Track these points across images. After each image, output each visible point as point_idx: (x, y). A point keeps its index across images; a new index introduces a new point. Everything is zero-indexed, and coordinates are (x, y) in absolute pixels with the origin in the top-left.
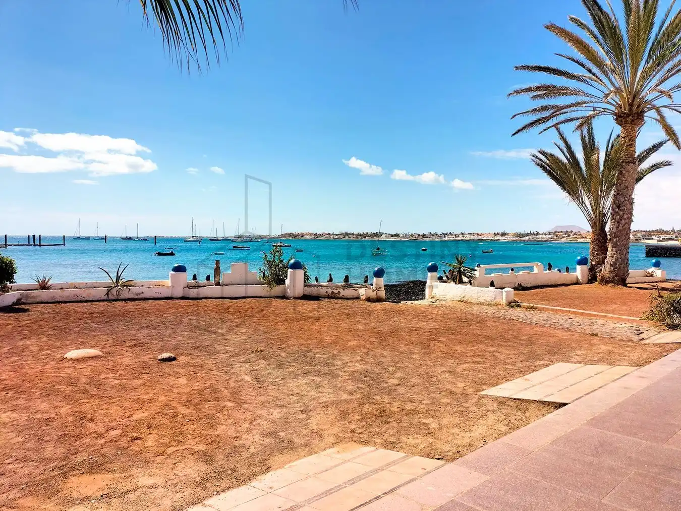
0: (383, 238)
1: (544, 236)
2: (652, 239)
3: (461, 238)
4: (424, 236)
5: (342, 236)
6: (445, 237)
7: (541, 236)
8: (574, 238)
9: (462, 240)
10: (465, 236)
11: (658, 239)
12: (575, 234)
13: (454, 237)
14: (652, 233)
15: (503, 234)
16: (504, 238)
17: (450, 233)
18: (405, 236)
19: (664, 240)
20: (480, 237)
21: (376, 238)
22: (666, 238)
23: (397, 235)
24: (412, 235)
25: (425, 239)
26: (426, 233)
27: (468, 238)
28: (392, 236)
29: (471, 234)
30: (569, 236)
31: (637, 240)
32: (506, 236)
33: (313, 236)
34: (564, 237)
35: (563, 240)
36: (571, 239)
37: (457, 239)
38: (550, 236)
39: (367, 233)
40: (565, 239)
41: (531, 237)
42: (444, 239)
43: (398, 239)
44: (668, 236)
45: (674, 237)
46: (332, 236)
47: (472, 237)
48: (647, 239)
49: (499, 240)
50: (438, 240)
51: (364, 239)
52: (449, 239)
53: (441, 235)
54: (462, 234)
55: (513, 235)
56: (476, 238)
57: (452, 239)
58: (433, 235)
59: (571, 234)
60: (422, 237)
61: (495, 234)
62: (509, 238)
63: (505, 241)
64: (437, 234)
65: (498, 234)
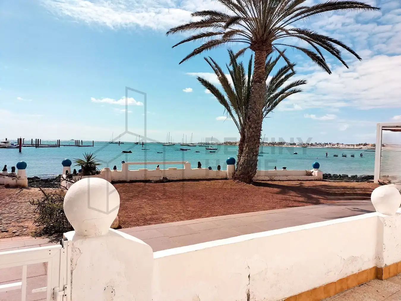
3: (336, 146)
4: (312, 145)
9: (337, 148)
10: (339, 145)
13: (332, 145)
15: (365, 145)
16: (365, 147)
17: (330, 143)
25: (312, 147)
26: (314, 143)
29: (343, 144)
32: (367, 146)
42: (325, 147)
47: (344, 146)
49: (361, 148)
50: (321, 147)
52: (328, 147)
53: (323, 144)
54: (338, 144)
55: (372, 145)
57: (330, 147)
58: (318, 144)
60: (310, 145)
63: (366, 149)
64: (321, 144)
65: (362, 144)
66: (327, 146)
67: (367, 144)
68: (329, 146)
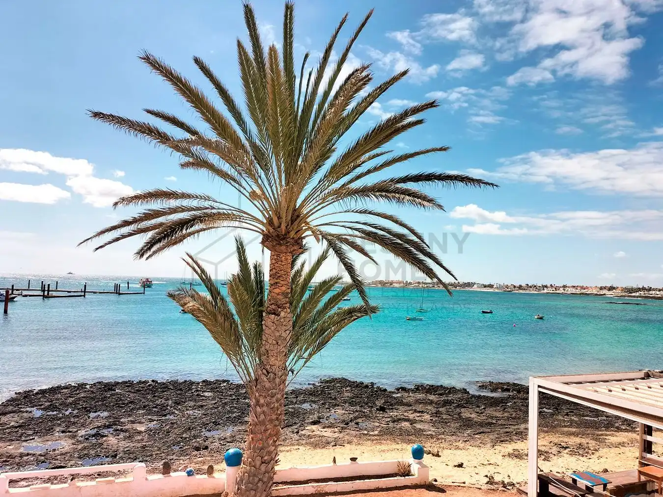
0: (476, 288)
4: (520, 287)
5: (431, 286)
13: (554, 289)
17: (551, 285)
18: (499, 288)
23: (491, 286)
24: (507, 286)
26: (523, 285)
28: (485, 286)
32: (614, 291)
33: (402, 285)
37: (557, 292)
43: (492, 290)
46: (421, 286)
50: (536, 292)
51: (454, 289)
55: (622, 290)
58: (531, 287)
60: (518, 289)
66: (545, 290)
68: (550, 290)
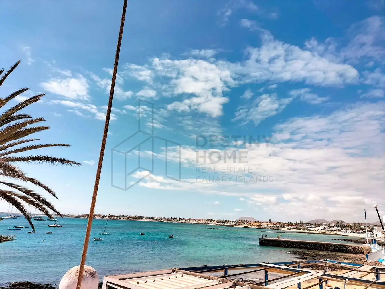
0: (144, 220)
1: (232, 223)
2: (285, 228)
3: (188, 221)
4: (168, 219)
5: (119, 218)
6: (180, 220)
7: (230, 223)
8: (247, 225)
9: (189, 223)
10: (191, 220)
11: (288, 228)
12: (248, 223)
13: (185, 220)
14: (285, 225)
15: (212, 220)
16: (211, 223)
17: (183, 218)
18: (157, 219)
19: (291, 229)
20: (199, 222)
21: (140, 220)
22: (292, 227)
23: (153, 218)
24: (161, 219)
25: (168, 222)
26: (170, 218)
27: (192, 221)
28: (150, 218)
29: (195, 219)
30: (244, 223)
31: (277, 228)
33: (101, 217)
34: (242, 224)
35: (241, 226)
36: (245, 226)
37: (186, 222)
38: (235, 223)
39: (135, 216)
40: (242, 225)
41: (225, 223)
42: (179, 222)
43: (153, 221)
44: (293, 227)
45: (295, 227)
46: (113, 218)
47: (194, 222)
48: (282, 228)
49: (208, 224)
50: (176, 222)
51: (132, 220)
53: (178, 219)
54: (190, 219)
55: (216, 221)
56: (196, 222)
58: (173, 219)
59: (246, 223)
61: (207, 220)
62: (214, 223)
63: (211, 224)
64: (176, 219)
65: (209, 220)
66: (181, 221)
67: (213, 220)
68: (183, 221)
